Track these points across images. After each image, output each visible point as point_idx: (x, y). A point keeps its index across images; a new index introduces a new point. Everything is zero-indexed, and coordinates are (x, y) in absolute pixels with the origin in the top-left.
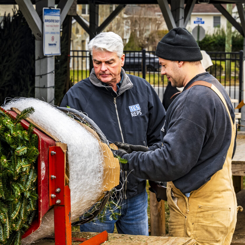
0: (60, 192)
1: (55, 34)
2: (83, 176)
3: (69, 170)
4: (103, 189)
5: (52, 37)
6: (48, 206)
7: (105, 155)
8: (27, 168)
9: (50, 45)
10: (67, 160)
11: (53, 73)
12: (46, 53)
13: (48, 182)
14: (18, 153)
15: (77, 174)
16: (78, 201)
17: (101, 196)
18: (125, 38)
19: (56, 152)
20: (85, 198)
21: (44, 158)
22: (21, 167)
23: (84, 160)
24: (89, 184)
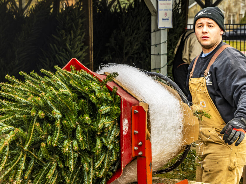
0: (142, 145)
1: (168, 10)
2: (163, 132)
3: (150, 126)
4: (183, 143)
5: (165, 14)
6: (131, 157)
7: (185, 114)
8: (109, 125)
9: (163, 19)
10: (148, 117)
11: (166, 43)
12: (160, 27)
13: (131, 136)
14: (101, 112)
15: (158, 130)
16: (159, 153)
17: (181, 149)
18: (241, 13)
19: (139, 111)
20: (165, 151)
21: (127, 116)
22: (104, 123)
23: (164, 118)
24: (169, 139)
